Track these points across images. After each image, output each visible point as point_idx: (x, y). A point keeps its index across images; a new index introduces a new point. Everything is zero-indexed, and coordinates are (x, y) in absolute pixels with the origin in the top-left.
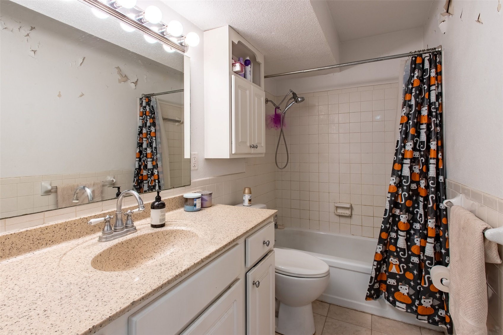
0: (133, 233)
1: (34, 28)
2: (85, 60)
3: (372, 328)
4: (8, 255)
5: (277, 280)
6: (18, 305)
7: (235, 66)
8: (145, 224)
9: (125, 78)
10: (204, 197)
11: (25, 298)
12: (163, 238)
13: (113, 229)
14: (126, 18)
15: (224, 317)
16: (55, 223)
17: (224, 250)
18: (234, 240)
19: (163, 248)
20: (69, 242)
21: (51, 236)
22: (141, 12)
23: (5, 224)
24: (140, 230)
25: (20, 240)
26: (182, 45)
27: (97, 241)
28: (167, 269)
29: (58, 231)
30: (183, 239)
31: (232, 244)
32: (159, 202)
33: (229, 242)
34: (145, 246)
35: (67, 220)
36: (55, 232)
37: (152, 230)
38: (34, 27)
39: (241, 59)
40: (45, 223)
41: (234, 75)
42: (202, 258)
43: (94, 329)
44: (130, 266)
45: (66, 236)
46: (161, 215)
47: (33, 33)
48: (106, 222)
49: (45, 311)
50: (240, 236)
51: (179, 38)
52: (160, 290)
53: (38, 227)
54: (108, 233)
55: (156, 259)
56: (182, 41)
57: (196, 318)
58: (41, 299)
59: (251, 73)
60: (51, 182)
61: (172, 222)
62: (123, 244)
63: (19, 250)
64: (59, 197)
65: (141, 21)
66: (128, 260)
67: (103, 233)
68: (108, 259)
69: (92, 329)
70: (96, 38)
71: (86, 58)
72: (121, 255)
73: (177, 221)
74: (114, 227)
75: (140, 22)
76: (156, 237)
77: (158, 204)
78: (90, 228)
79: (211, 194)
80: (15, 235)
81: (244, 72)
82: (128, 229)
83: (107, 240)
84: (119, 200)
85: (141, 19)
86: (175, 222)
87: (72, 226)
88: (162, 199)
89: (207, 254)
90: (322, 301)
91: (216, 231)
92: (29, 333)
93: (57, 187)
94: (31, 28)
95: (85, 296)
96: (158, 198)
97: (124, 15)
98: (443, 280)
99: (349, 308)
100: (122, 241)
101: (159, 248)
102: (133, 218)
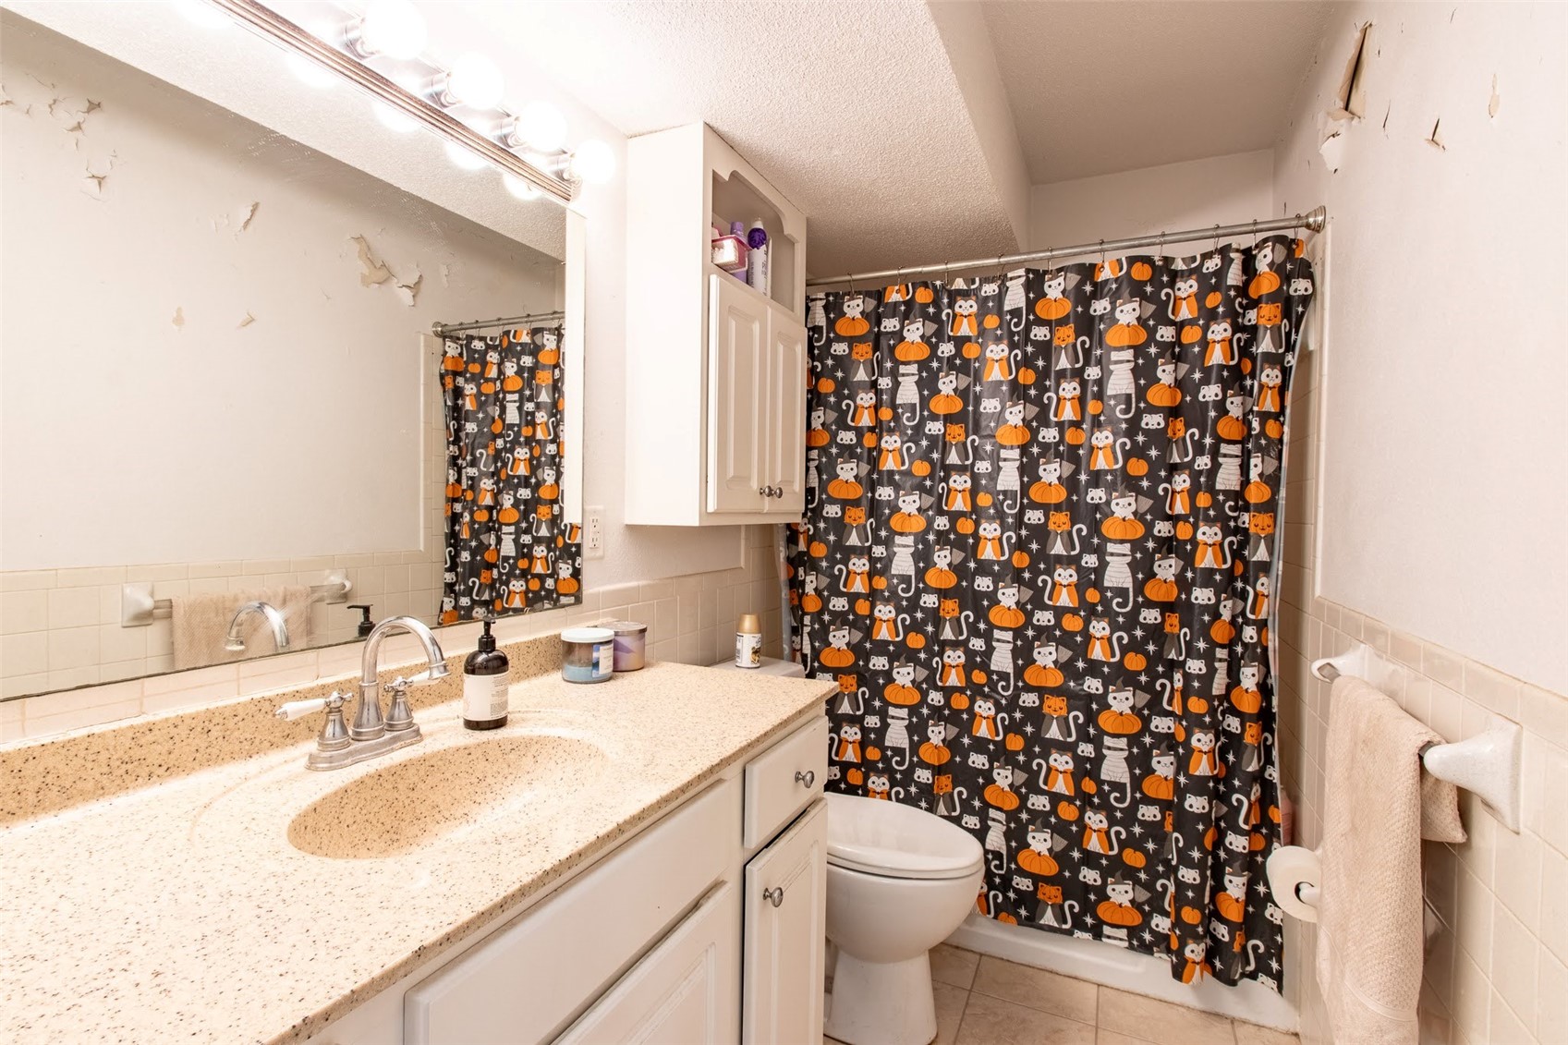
0: (412, 744)
1: (99, 105)
2: (257, 213)
3: (1097, 1024)
4: (32, 809)
5: (832, 886)
6: (73, 957)
7: (721, 247)
8: (448, 719)
9: (382, 273)
10: (623, 641)
11: (94, 937)
12: (501, 760)
13: (350, 733)
14: (392, 88)
15: (680, 993)
16: (176, 714)
17: (683, 798)
18: (712, 770)
19: (500, 792)
20: (218, 769)
21: (164, 751)
22: (437, 71)
23: (23, 714)
24: (431, 735)
25: (70, 764)
26: (563, 179)
27: (303, 769)
28: (517, 853)
29: (184, 737)
30: (560, 766)
31: (707, 781)
32: (491, 652)
33: (697, 774)
34: (446, 784)
35: (212, 706)
36: (177, 739)
37: (467, 737)
38: (99, 103)
39: (738, 225)
40: (143, 713)
41: (720, 276)
42: (621, 820)
43: (306, 1027)
44: (402, 842)
45: (208, 751)
46: (494, 693)
47: (95, 122)
48: (330, 712)
49: (157, 974)
50: (730, 757)
51: (553, 158)
52: (497, 916)
53: (125, 724)
54: (336, 744)
55: (478, 822)
56: (561, 166)
57: (602, 995)
58: (143, 940)
59: (766, 268)
60: (153, 587)
61: (527, 712)
62: (381, 779)
63: (68, 792)
64: (179, 633)
65: (439, 99)
66: (395, 824)
67: (320, 744)
68: (336, 821)
69: (300, 1025)
70: (302, 148)
71: (260, 207)
72: (376, 809)
73: (542, 710)
74: (354, 726)
75: (436, 102)
76: (481, 757)
77: (488, 661)
78: (280, 729)
79: (643, 631)
80: (53, 749)
81: (747, 267)
82: (396, 733)
83: (333, 764)
84: (371, 645)
85: (438, 94)
86: (537, 714)
87: (226, 721)
88: (499, 644)
89: (633, 809)
90: (957, 948)
91: (658, 741)
92: (113, 1038)
93: (170, 601)
94: (87, 104)
95: (277, 932)
96: (487, 642)
97: (387, 80)
98: (1302, 886)
99: (1033, 967)
100: (379, 768)
101: (488, 790)
102: (411, 701)
